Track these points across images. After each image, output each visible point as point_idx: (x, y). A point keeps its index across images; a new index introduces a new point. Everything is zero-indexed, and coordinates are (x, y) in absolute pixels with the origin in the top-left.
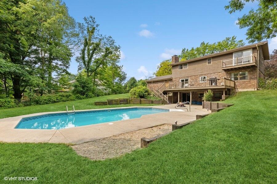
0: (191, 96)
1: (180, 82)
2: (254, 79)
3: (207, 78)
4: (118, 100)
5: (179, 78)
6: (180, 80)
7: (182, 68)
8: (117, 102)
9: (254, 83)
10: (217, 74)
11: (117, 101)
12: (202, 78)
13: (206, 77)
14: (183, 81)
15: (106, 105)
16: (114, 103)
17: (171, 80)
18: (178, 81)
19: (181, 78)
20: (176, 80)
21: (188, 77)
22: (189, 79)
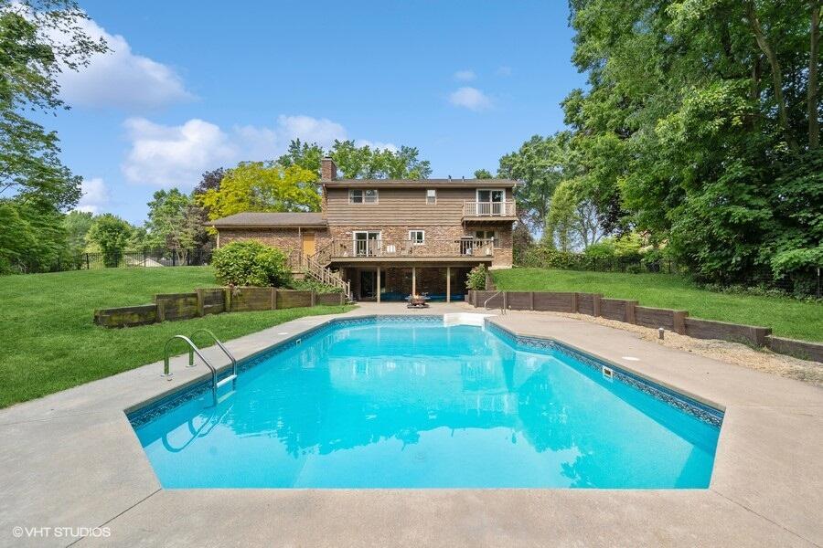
1: (354, 238)
2: (508, 246)
3: (426, 235)
4: (195, 295)
5: (349, 228)
6: (354, 232)
7: (360, 200)
8: (191, 304)
9: (508, 255)
10: (446, 228)
11: (193, 300)
12: (413, 234)
13: (424, 232)
14: (361, 236)
15: (156, 320)
16: (182, 309)
17: (322, 230)
18: (348, 236)
19: (356, 228)
20: (339, 233)
21: (379, 227)
22: (381, 232)
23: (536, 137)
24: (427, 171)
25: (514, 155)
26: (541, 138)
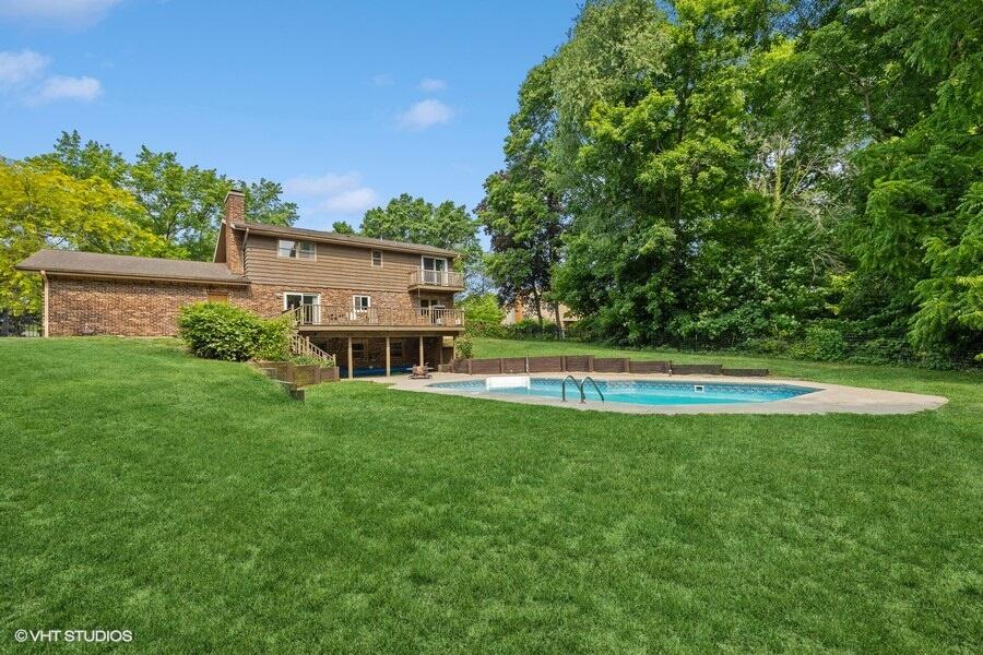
0: (388, 349)
1: (285, 302)
3: (371, 301)
5: (279, 288)
6: (286, 294)
10: (393, 295)
12: (357, 300)
13: (369, 298)
14: (294, 299)
17: (241, 288)
18: (278, 298)
19: (287, 288)
20: (265, 293)
21: (317, 290)
22: (319, 297)
23: (406, 196)
24: (293, 217)
25: (379, 210)
26: (411, 198)
